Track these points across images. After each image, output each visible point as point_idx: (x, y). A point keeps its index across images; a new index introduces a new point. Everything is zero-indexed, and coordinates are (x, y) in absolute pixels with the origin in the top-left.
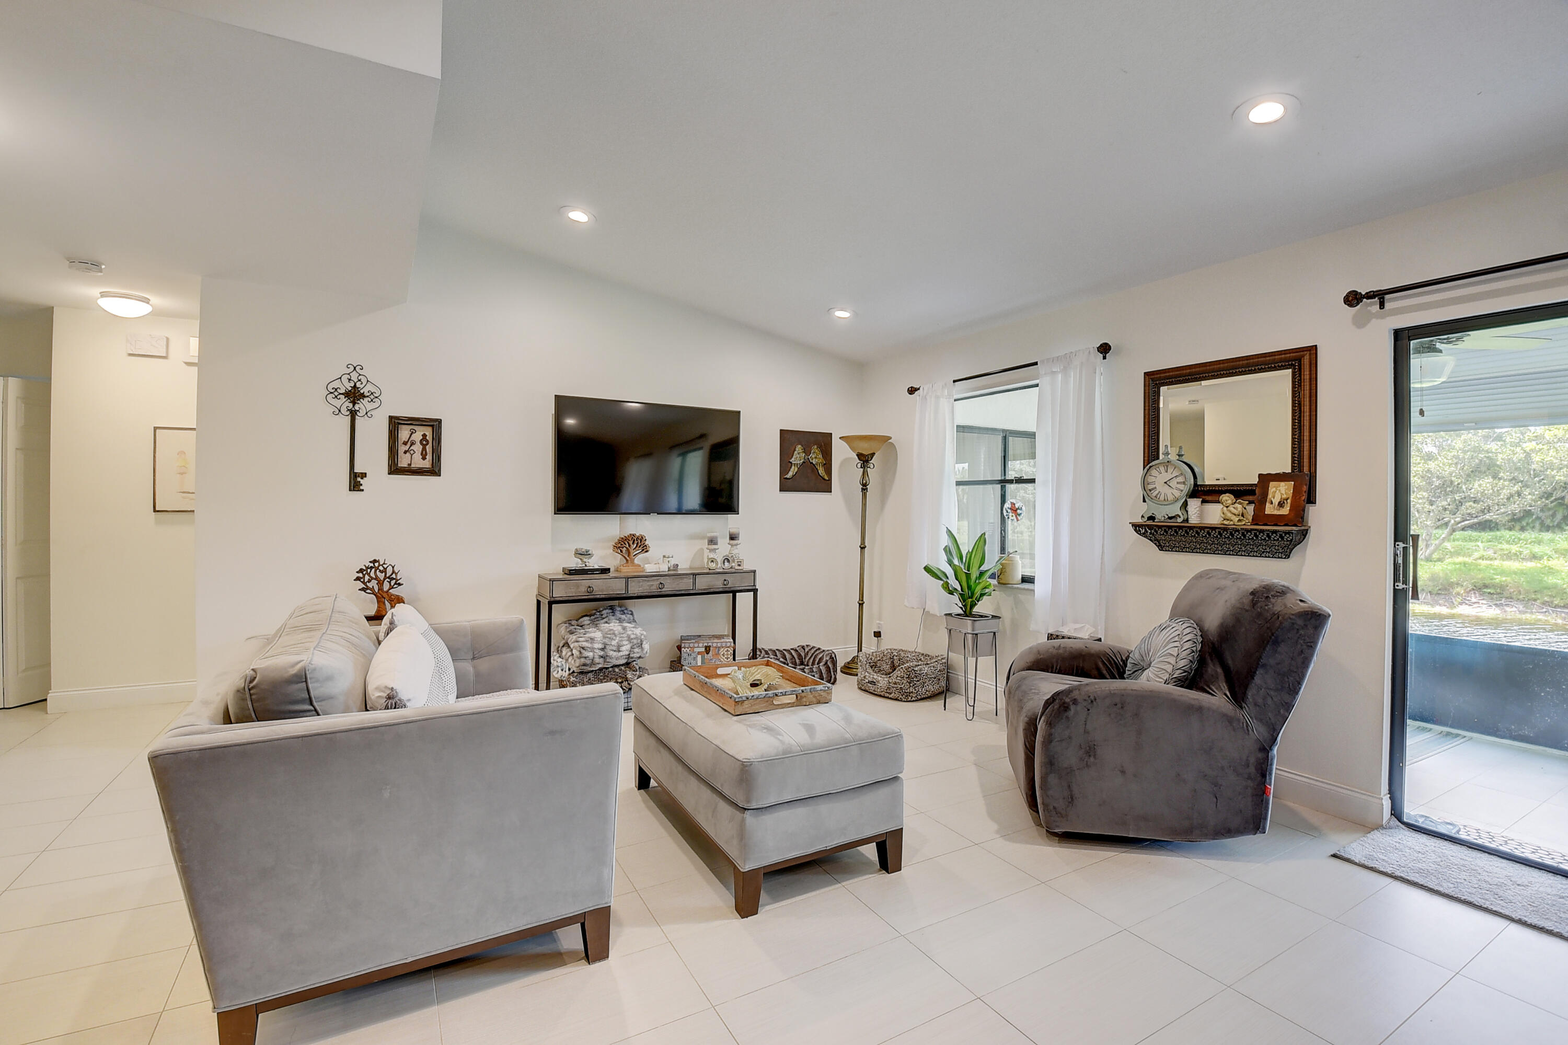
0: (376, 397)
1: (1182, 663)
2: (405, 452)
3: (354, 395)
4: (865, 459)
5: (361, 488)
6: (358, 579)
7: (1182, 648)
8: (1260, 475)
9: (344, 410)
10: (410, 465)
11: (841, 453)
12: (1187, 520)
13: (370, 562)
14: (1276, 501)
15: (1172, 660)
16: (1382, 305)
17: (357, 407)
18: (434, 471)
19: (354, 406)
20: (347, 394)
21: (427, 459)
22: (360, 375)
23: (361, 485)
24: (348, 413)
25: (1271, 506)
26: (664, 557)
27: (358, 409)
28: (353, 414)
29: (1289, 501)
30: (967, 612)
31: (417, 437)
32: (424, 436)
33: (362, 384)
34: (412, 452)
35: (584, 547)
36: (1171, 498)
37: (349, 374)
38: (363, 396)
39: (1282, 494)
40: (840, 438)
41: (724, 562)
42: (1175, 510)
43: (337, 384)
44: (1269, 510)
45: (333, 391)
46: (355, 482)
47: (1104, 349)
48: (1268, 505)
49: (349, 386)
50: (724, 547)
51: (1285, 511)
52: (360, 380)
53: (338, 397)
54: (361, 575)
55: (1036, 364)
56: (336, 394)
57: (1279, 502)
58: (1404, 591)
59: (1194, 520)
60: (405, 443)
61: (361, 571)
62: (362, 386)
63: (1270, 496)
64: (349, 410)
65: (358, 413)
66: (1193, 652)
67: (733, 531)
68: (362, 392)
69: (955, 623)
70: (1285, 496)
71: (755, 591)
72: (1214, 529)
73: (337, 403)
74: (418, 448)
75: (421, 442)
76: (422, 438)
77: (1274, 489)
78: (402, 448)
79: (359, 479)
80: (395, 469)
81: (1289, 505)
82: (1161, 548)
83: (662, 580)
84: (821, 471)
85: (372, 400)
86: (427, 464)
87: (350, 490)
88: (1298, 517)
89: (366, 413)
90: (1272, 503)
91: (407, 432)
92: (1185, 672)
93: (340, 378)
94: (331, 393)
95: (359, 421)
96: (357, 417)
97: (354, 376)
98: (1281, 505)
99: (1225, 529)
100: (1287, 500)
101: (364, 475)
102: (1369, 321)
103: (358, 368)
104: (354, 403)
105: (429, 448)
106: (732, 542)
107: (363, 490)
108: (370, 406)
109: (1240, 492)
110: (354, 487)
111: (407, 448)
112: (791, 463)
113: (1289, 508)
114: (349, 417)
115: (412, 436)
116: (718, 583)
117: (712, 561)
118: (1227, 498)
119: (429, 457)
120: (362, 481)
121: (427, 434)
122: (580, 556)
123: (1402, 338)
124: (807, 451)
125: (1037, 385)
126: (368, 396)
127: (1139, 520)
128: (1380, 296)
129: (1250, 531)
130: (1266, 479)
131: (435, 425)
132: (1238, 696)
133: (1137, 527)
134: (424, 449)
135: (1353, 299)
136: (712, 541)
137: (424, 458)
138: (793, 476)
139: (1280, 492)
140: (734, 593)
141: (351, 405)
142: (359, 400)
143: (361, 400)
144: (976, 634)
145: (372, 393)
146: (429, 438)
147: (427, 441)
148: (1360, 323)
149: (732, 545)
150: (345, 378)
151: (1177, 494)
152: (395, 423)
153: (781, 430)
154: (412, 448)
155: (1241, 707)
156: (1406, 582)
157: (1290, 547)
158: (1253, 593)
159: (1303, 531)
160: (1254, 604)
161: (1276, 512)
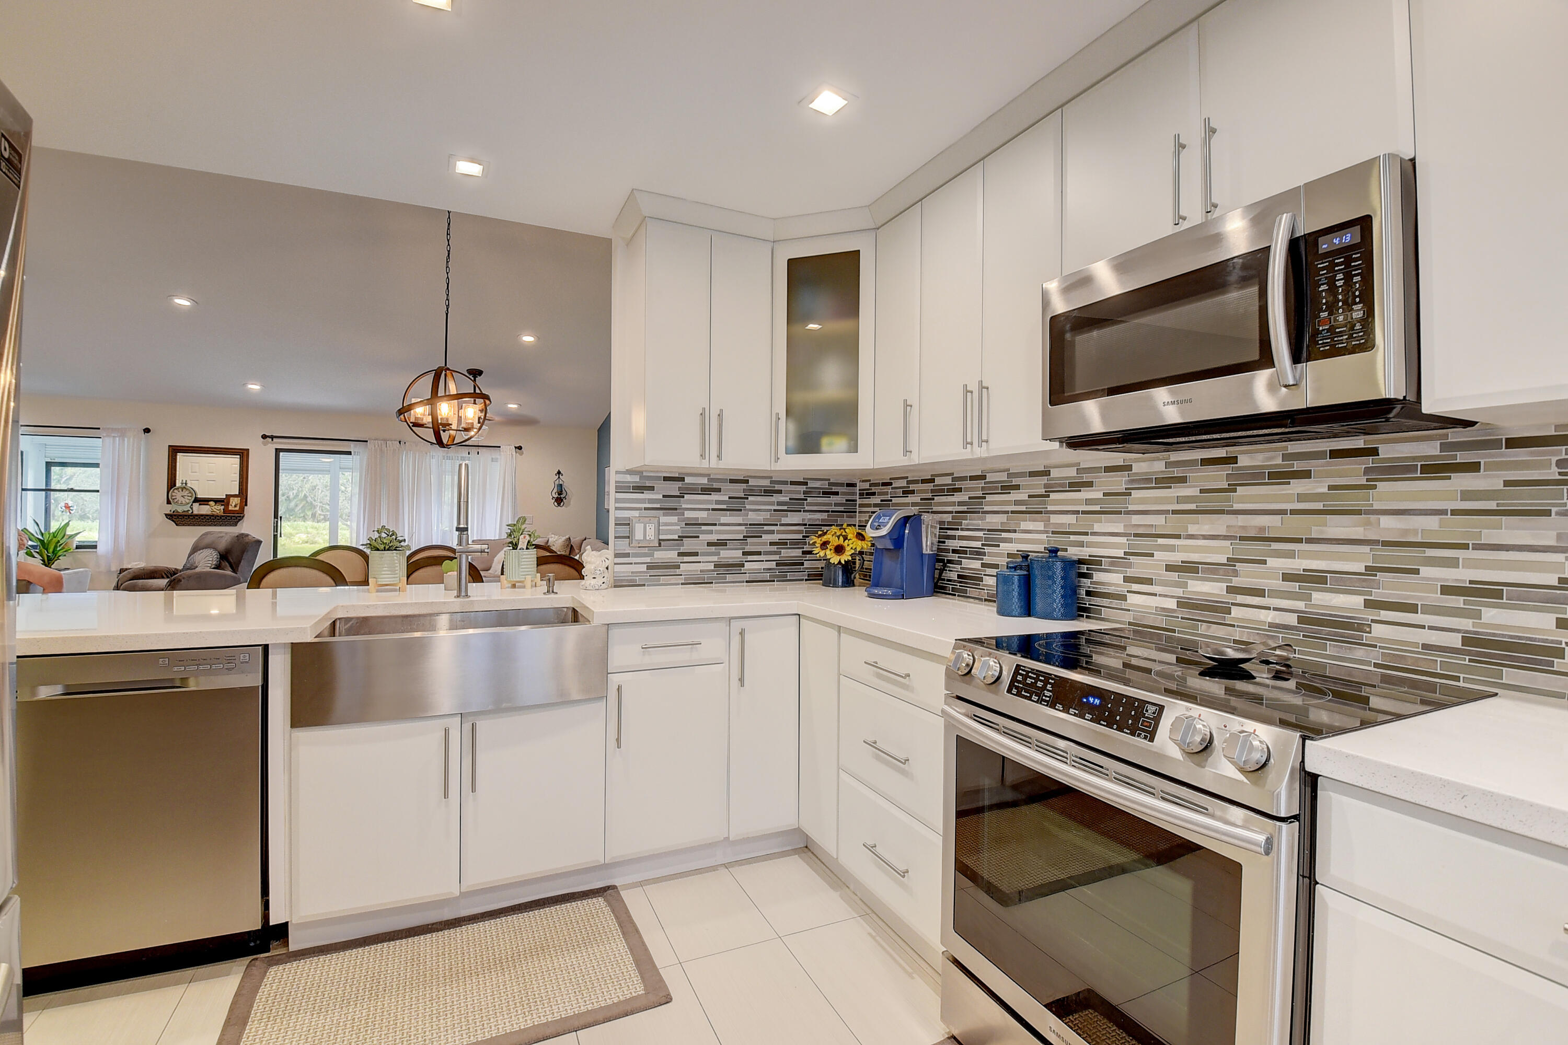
1: (214, 562)
7: (214, 557)
8: (226, 495)
12: (192, 512)
14: (233, 505)
15: (211, 562)
16: (272, 440)
25: (232, 507)
29: (239, 505)
36: (184, 502)
42: (187, 508)
44: (230, 508)
47: (147, 431)
48: (230, 506)
51: (237, 508)
55: (99, 429)
58: (277, 535)
59: (195, 512)
63: (231, 503)
66: (218, 558)
70: (237, 503)
72: (207, 515)
77: (233, 501)
81: (239, 507)
82: (177, 525)
88: (242, 511)
92: (215, 565)
98: (235, 506)
99: (213, 516)
102: (267, 445)
109: (217, 501)
118: (212, 503)
123: (278, 451)
125: (100, 438)
127: (168, 512)
128: (272, 437)
129: (223, 517)
130: (228, 496)
132: (234, 571)
133: (166, 515)
135: (264, 437)
139: (235, 501)
148: (264, 444)
151: (188, 501)
155: (236, 573)
156: (277, 532)
157: (238, 522)
158: (237, 536)
159: (243, 516)
160: (238, 540)
161: (233, 509)
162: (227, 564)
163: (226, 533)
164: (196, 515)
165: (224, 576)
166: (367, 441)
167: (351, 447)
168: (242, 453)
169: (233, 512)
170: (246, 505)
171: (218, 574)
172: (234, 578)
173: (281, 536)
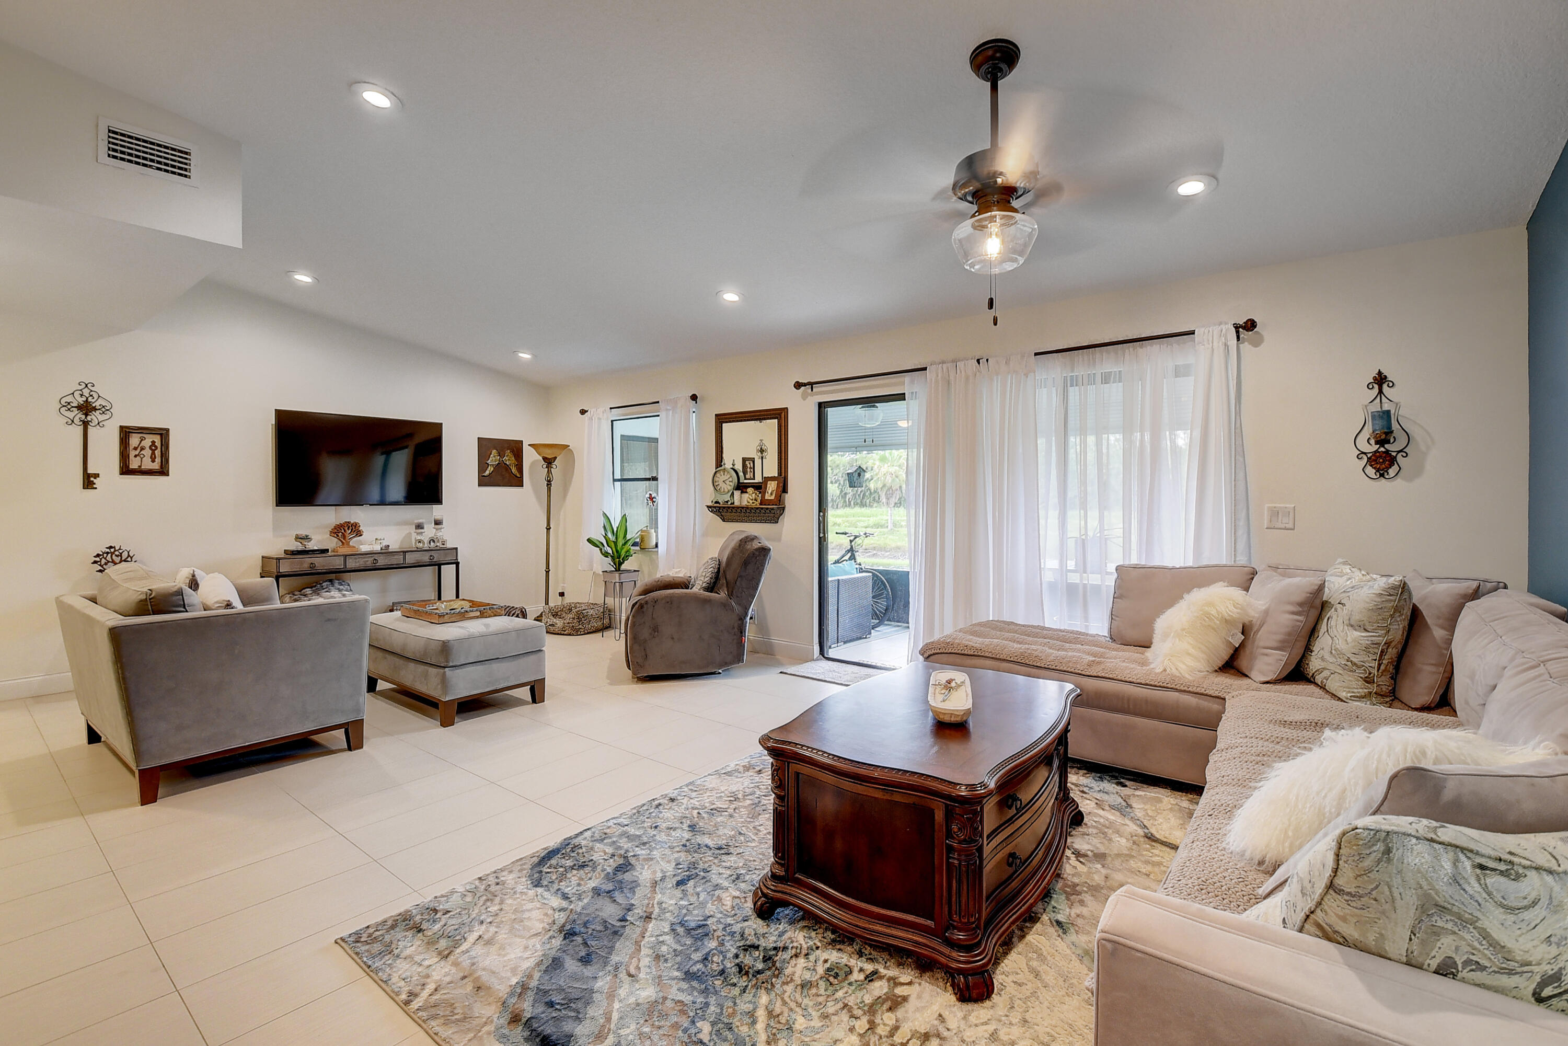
0: (108, 410)
1: (706, 579)
2: (136, 456)
3: (86, 408)
4: (549, 462)
5: (95, 486)
6: (95, 562)
7: (708, 572)
8: (765, 478)
9: (77, 420)
10: (140, 467)
11: (530, 457)
12: (733, 503)
13: (107, 548)
15: (703, 578)
16: (811, 389)
17: (89, 418)
18: (163, 471)
19: (86, 418)
20: (79, 407)
21: (156, 462)
22: (92, 391)
23: (95, 484)
24: (81, 423)
26: (376, 539)
27: (90, 420)
28: (85, 424)
30: (618, 569)
31: (147, 443)
32: (153, 442)
33: (93, 398)
34: (142, 456)
35: (303, 533)
36: (726, 490)
37: (81, 390)
38: (95, 409)
40: (529, 445)
41: (430, 542)
42: (727, 497)
43: (69, 399)
45: (65, 404)
46: (89, 481)
47: (694, 398)
48: (767, 494)
49: (81, 400)
50: (430, 531)
51: (773, 497)
52: (91, 396)
53: (71, 410)
54: (98, 559)
55: (658, 402)
56: (69, 407)
58: (823, 538)
59: (737, 503)
60: (135, 449)
61: (98, 555)
62: (93, 401)
63: (768, 489)
64: (81, 421)
65: (90, 423)
66: (713, 574)
67: (438, 518)
68: (94, 405)
69: (609, 577)
70: (773, 489)
71: (457, 564)
72: (744, 508)
73: (68, 414)
74: (147, 452)
75: (150, 447)
76: (151, 444)
77: (770, 485)
78: (133, 453)
79: (92, 479)
80: (126, 470)
81: (775, 494)
82: (720, 519)
83: (376, 557)
84: (514, 470)
85: (103, 413)
86: (156, 466)
87: (84, 488)
88: (781, 501)
89: (98, 423)
90: (769, 493)
91: (137, 439)
92: (708, 583)
93: (73, 394)
94: (64, 406)
95: (91, 430)
96: (89, 426)
97: (86, 392)
98: (772, 494)
99: (747, 508)
100: (775, 491)
101: (96, 476)
102: (806, 398)
103: (89, 386)
104: (86, 415)
105: (158, 453)
106: (437, 527)
107: (96, 488)
108: (101, 418)
109: (756, 487)
110: (87, 486)
111: (137, 452)
112: (488, 464)
113: (775, 496)
114: (82, 426)
115: (142, 442)
116: (425, 558)
117: (420, 542)
118: (751, 491)
119: (158, 460)
120: (95, 481)
121: (155, 440)
122: (301, 540)
123: (822, 406)
124: (501, 455)
125: (658, 416)
126: (99, 409)
127: (710, 504)
128: (811, 385)
129: (757, 508)
130: (767, 480)
131: (164, 434)
132: (731, 593)
133: (708, 507)
134: (153, 453)
135: (798, 385)
136: (419, 526)
137: (153, 461)
138: (490, 474)
139: (772, 486)
140: (439, 565)
141: (83, 417)
142: (90, 412)
143: (93, 412)
144: (622, 583)
145: (104, 407)
146: (158, 444)
147: (156, 447)
149: (437, 529)
150: (77, 394)
151: (729, 488)
152: (125, 433)
153: (478, 438)
154: (142, 452)
155: (731, 599)
156: (824, 533)
157: (778, 516)
159: (782, 509)
160: (740, 545)
161: (768, 499)
164: (738, 508)
165: (709, 601)
166: (925, 369)
167: (905, 384)
168: (780, 414)
169: (770, 502)
170: (786, 492)
171: (697, 598)
172: (725, 605)
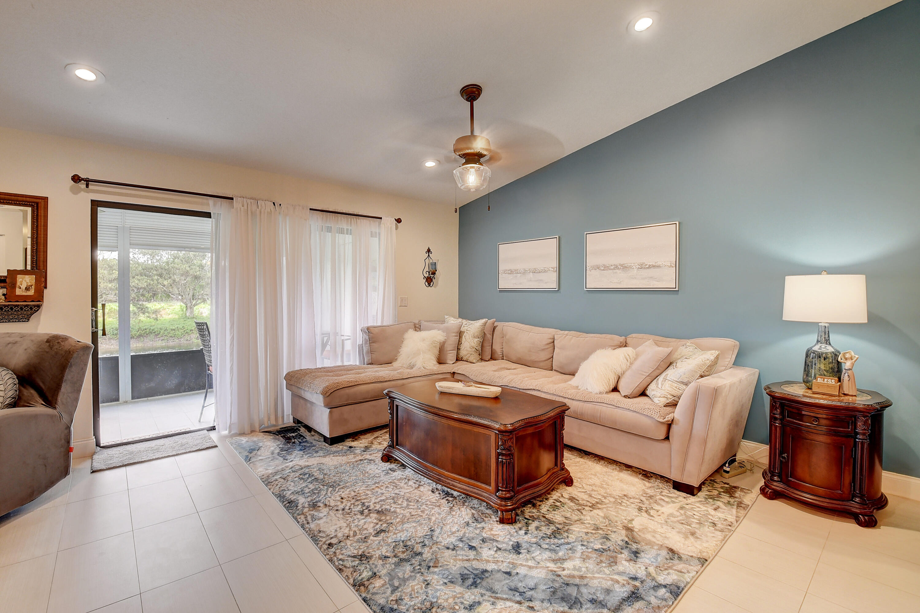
1: (10, 394)
7: (6, 384)
8: (8, 271)
14: (23, 286)
15: (2, 394)
16: (87, 186)
25: (20, 290)
29: (33, 287)
39: (27, 283)
44: (18, 292)
48: (17, 290)
51: (31, 292)
57: (26, 288)
58: (96, 332)
63: (18, 284)
66: (15, 384)
70: (30, 284)
77: (21, 280)
81: (33, 289)
88: (39, 297)
90: (20, 288)
92: (13, 398)
98: (27, 289)
100: (31, 286)
102: (79, 192)
113: (33, 291)
123: (95, 205)
128: (88, 182)
129: (5, 306)
130: (13, 274)
132: (50, 403)
135: (76, 179)
148: (75, 192)
155: (55, 408)
156: (97, 328)
157: (32, 314)
158: (48, 341)
159: (39, 307)
160: (51, 347)
161: (24, 294)
162: (33, 391)
163: (22, 336)
165: (35, 417)
166: (231, 199)
167: (211, 206)
168: (37, 204)
169: (25, 298)
170: (46, 287)
171: (22, 417)
172: (52, 417)
173: (104, 334)
